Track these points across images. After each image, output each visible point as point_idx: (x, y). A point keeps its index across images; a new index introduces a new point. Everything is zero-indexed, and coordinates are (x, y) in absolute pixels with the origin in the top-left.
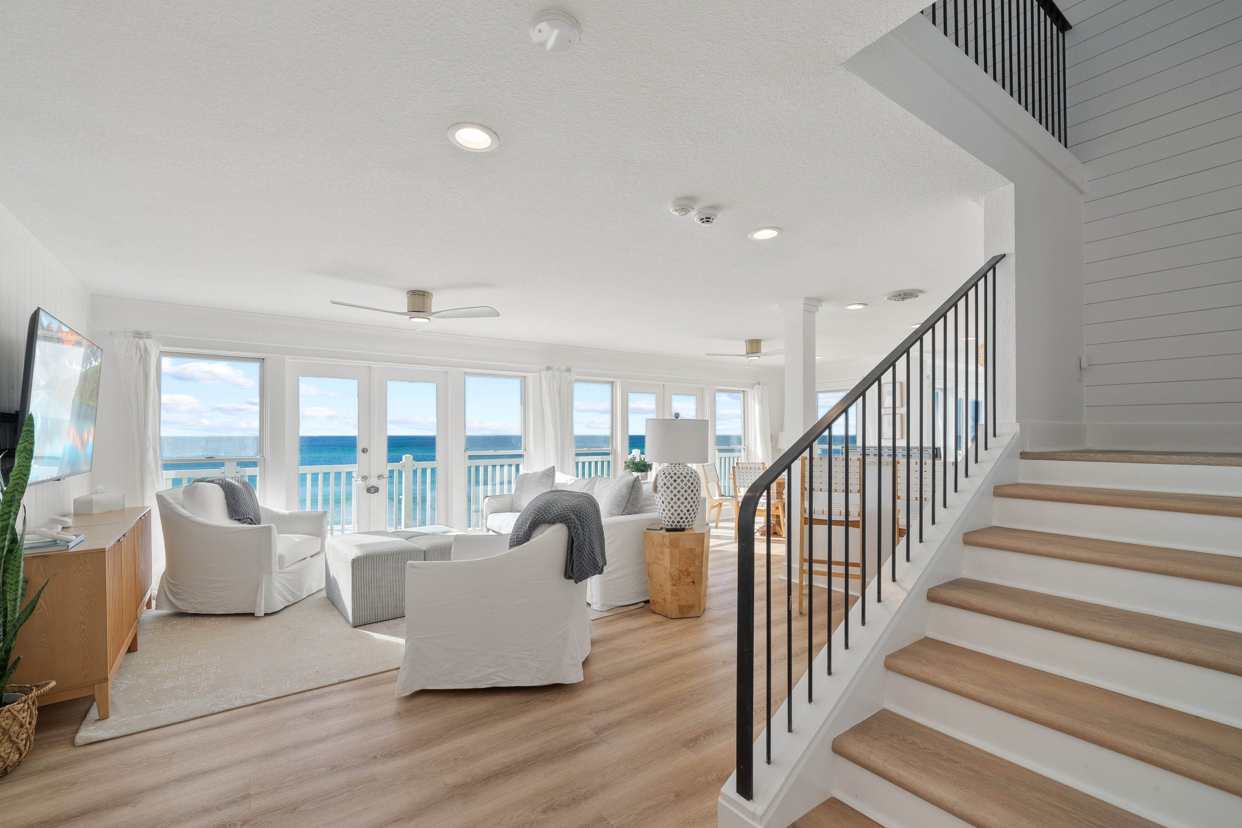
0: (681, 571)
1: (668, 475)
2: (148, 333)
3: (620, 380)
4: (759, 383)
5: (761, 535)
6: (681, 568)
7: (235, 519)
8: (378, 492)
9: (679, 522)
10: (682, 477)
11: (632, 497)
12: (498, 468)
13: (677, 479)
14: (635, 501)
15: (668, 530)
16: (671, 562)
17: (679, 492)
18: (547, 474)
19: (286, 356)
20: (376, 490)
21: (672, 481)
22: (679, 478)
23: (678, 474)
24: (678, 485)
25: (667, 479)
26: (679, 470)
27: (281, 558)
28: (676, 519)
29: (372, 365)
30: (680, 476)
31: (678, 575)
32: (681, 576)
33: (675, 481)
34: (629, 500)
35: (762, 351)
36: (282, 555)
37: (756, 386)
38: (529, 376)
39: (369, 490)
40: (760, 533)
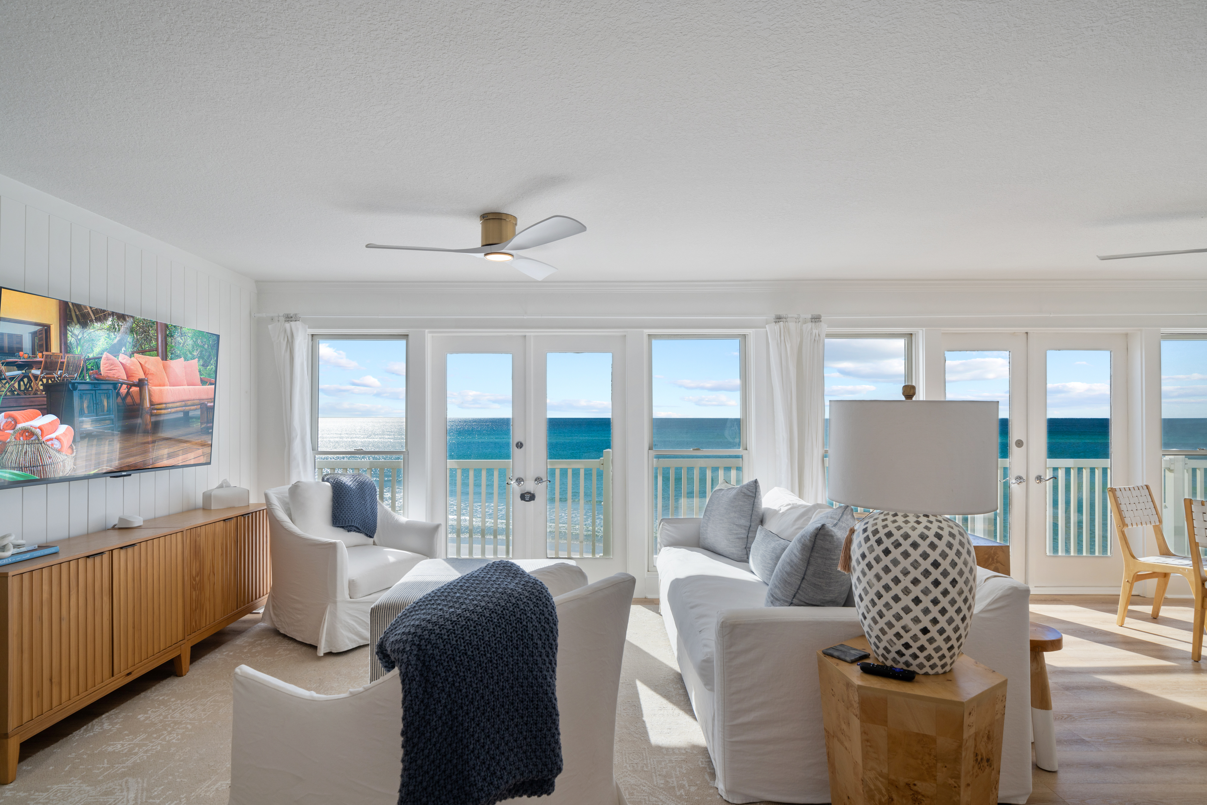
0: (892, 784)
1: (871, 536)
2: (296, 315)
3: (924, 329)
6: (893, 777)
7: (338, 527)
8: (534, 499)
9: (900, 654)
10: (906, 545)
13: (891, 548)
15: (868, 670)
16: (866, 756)
17: (896, 581)
18: (744, 493)
19: (427, 330)
20: (532, 497)
21: (879, 550)
22: (897, 545)
23: (897, 535)
24: (895, 562)
25: (869, 544)
26: (903, 525)
27: (352, 584)
28: (892, 644)
29: (527, 334)
30: (901, 540)
31: (884, 791)
32: (895, 797)
33: (887, 552)
36: (353, 581)
39: (523, 497)
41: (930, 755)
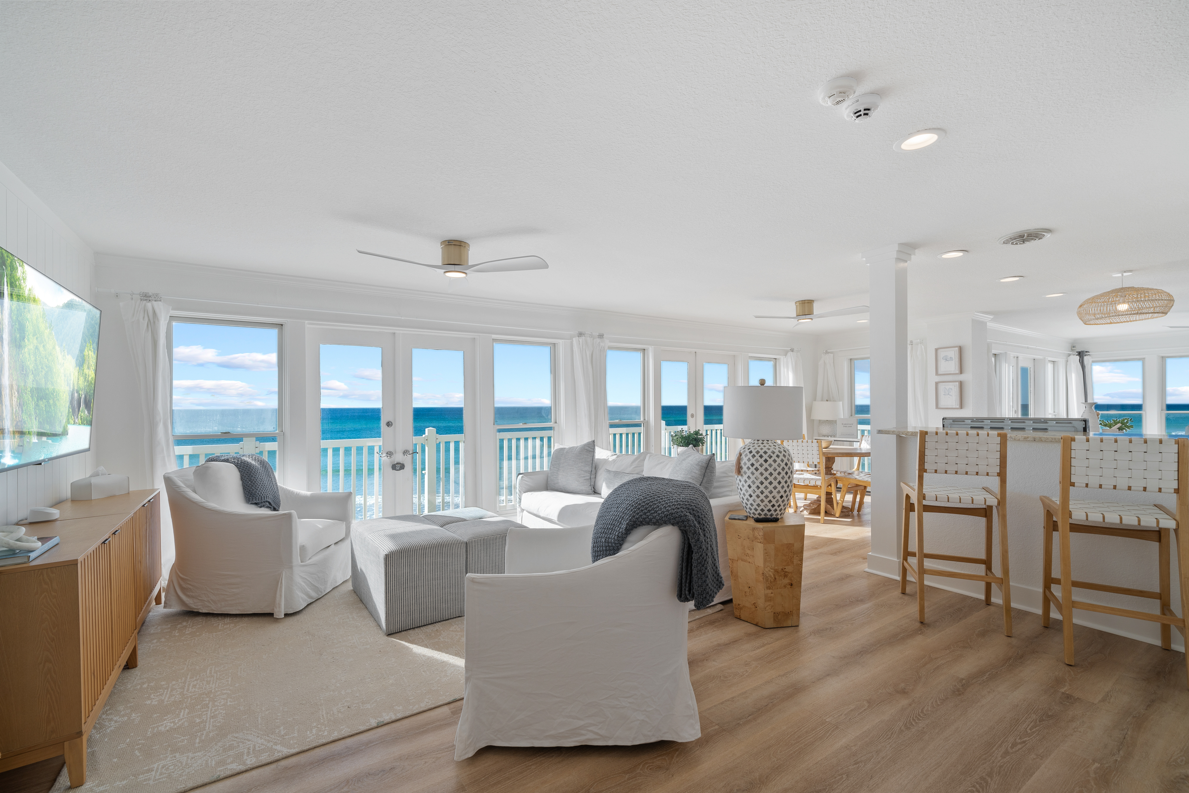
0: (776, 571)
1: (756, 454)
2: (157, 295)
3: (653, 347)
4: (792, 350)
5: (809, 514)
6: (776, 568)
7: (252, 504)
8: (403, 469)
9: (769, 510)
10: (774, 457)
11: (705, 479)
12: (522, 442)
13: (768, 459)
14: (709, 484)
15: (758, 520)
16: (765, 561)
17: (771, 474)
18: (586, 449)
19: (306, 322)
20: (402, 467)
21: (762, 461)
22: (770, 457)
23: (769, 452)
24: (770, 465)
25: (755, 458)
26: (769, 447)
27: (303, 548)
28: (766, 506)
29: (396, 331)
30: (772, 455)
31: (772, 576)
32: (777, 577)
33: (766, 461)
34: (702, 483)
35: (815, 313)
36: (303, 546)
37: (790, 354)
38: (559, 342)
39: (394, 467)
40: (809, 511)
41: (791, 552)
